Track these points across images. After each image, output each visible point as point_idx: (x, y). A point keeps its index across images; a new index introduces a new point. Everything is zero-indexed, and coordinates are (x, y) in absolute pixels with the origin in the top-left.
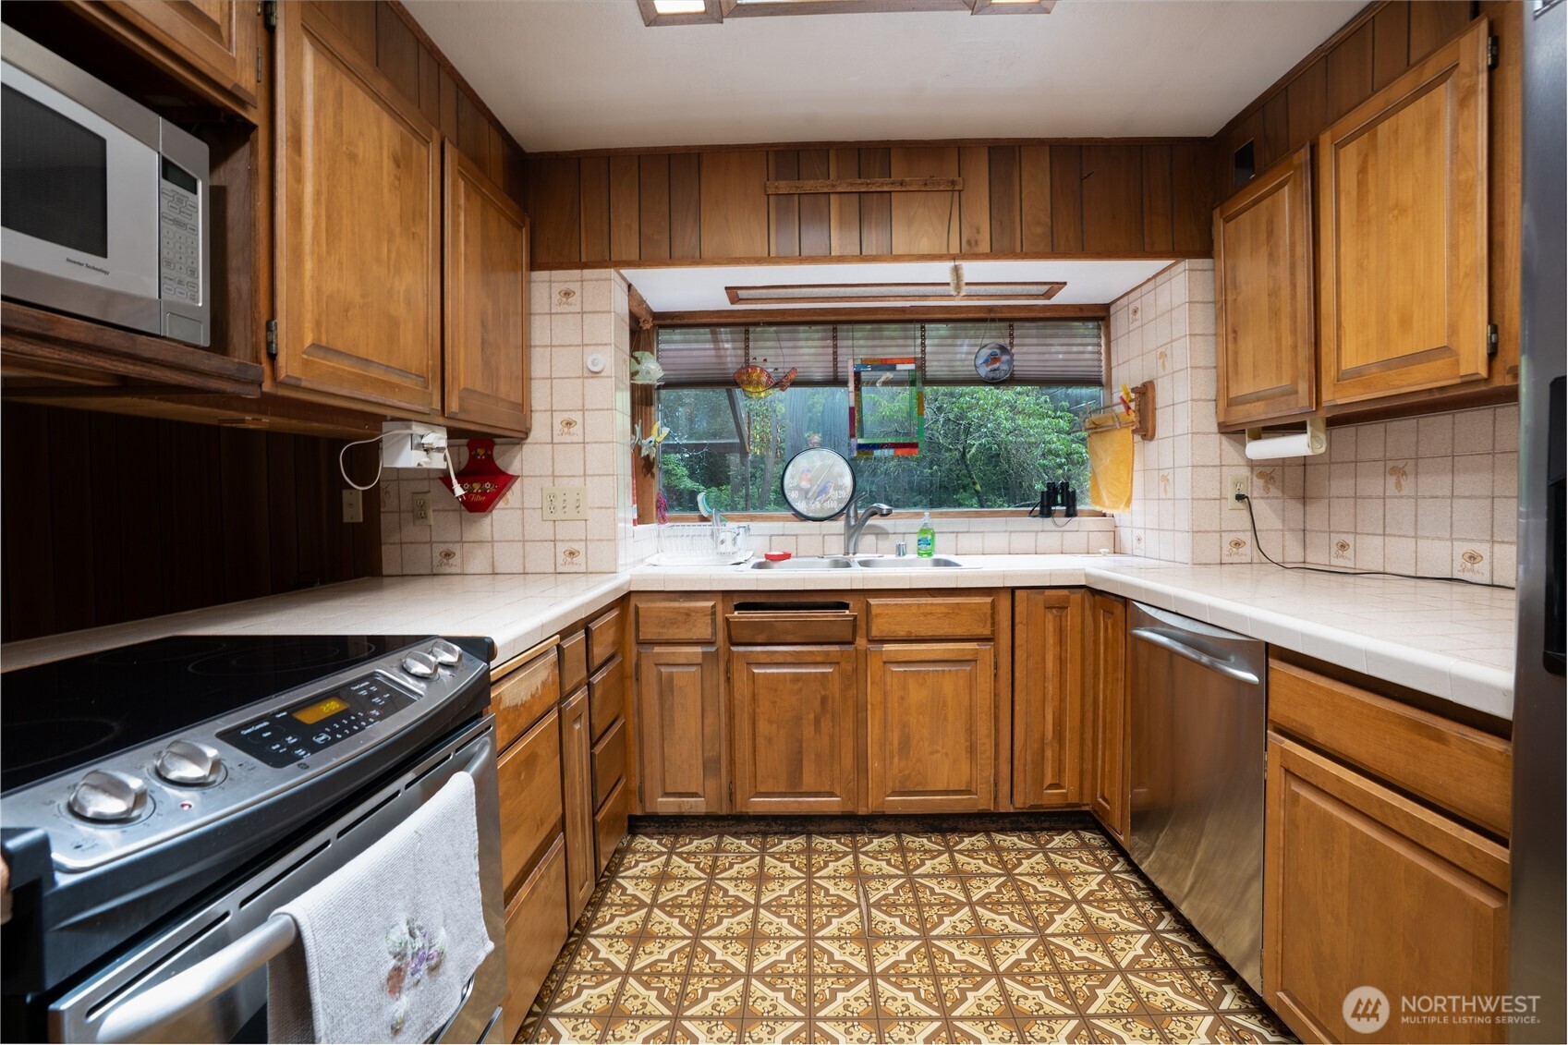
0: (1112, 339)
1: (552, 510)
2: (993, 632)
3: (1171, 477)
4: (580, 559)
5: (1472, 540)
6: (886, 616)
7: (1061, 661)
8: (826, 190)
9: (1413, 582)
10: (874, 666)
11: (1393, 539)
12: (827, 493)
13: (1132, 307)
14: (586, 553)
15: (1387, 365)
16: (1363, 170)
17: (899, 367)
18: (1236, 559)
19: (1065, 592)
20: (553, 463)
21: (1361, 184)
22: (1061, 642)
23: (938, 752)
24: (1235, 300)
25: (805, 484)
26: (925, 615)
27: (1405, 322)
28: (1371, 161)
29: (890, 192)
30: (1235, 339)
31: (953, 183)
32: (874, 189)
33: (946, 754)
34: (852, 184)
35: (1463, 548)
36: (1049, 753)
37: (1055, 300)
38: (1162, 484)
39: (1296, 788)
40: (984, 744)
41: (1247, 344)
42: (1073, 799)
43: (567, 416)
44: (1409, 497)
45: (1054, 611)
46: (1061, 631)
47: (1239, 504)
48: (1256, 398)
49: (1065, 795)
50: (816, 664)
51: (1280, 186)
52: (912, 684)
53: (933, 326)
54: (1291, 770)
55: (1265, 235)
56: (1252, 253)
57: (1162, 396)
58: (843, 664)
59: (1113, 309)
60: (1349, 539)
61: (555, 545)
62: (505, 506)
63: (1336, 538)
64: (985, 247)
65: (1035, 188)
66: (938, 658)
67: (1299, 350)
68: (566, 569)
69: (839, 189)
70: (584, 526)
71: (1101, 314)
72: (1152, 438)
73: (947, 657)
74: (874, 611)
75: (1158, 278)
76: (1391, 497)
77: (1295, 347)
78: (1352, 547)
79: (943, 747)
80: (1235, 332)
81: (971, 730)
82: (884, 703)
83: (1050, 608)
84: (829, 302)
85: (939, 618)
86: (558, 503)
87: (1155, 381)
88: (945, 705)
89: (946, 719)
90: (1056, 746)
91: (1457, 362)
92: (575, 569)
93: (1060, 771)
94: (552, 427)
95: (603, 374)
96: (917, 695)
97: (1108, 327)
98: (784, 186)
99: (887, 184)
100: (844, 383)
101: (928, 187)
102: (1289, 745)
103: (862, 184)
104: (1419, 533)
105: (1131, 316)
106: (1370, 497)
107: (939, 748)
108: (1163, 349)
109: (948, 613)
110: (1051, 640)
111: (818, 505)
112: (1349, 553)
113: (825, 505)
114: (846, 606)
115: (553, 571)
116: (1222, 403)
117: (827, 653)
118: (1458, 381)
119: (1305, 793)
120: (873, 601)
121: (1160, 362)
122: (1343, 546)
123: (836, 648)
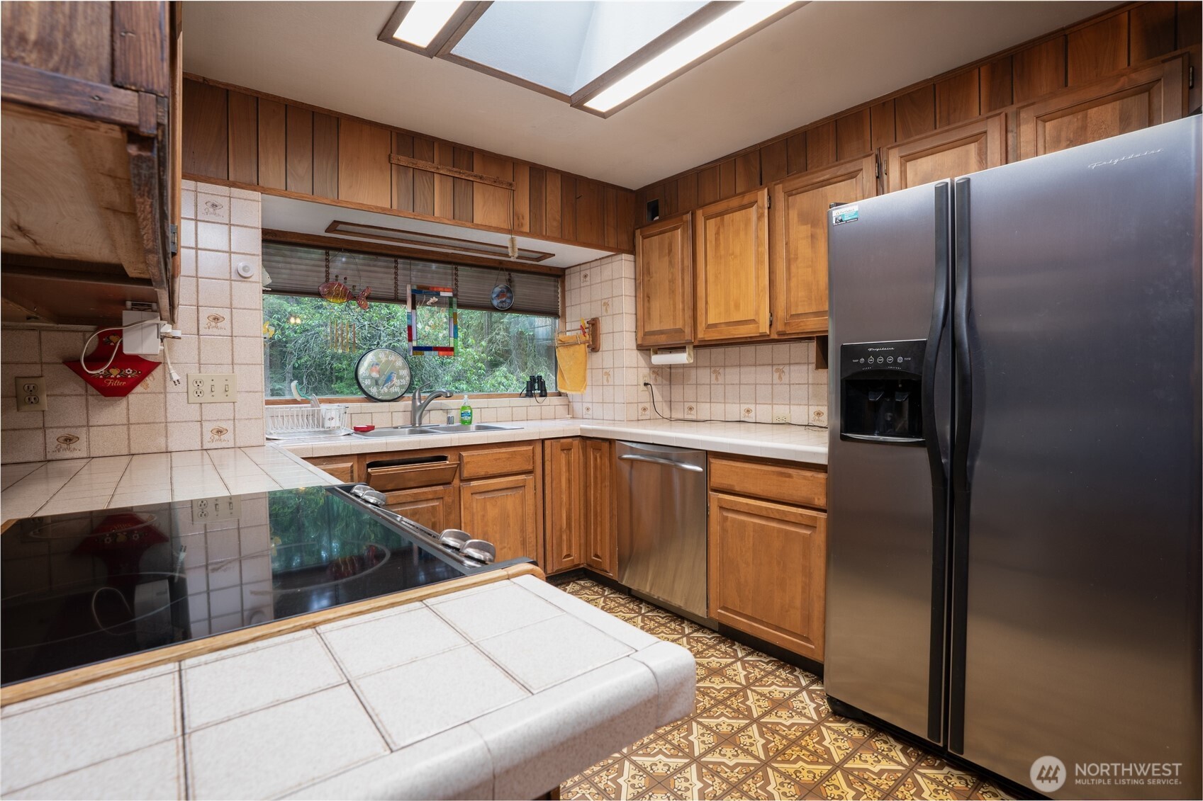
0: (566, 289)
1: (199, 393)
2: (533, 468)
3: (611, 373)
4: (228, 436)
5: (748, 403)
6: (472, 464)
7: (569, 481)
8: (433, 170)
9: (724, 424)
10: (466, 496)
11: (715, 404)
12: (392, 381)
13: (583, 273)
14: (234, 430)
15: (728, 324)
16: (717, 233)
17: (442, 294)
18: (644, 417)
19: (570, 440)
20: (199, 352)
21: (717, 239)
22: (569, 470)
23: (505, 547)
24: (649, 280)
25: (375, 375)
26: (496, 460)
27: (737, 306)
28: (721, 230)
29: (473, 181)
30: (649, 301)
31: (511, 185)
32: (463, 177)
33: (510, 548)
34: (450, 171)
35: (744, 407)
36: (564, 537)
37: (542, 263)
38: (605, 377)
39: (725, 514)
40: (530, 537)
41: (656, 305)
42: (576, 562)
43: (214, 312)
44: (722, 384)
45: (565, 452)
46: (568, 464)
47: (645, 388)
48: (661, 332)
49: (573, 560)
50: (427, 500)
51: (676, 228)
52: (489, 506)
53: (462, 268)
54: (724, 506)
55: (667, 251)
56: (659, 258)
57: (604, 327)
58: (446, 498)
59: (567, 272)
60: (693, 405)
61: (201, 425)
62: (144, 391)
63: (687, 405)
64: (526, 229)
65: (553, 196)
66: (504, 487)
67: (686, 311)
68: (214, 445)
69: (441, 172)
70: (232, 408)
71: (560, 273)
72: (598, 351)
73: (509, 486)
74: (465, 460)
75: (602, 260)
76: (713, 384)
77: (684, 309)
78: (695, 409)
79: (508, 544)
80: (649, 297)
81: (523, 530)
82: (472, 521)
83: (563, 450)
84: (415, 244)
85: (504, 461)
86: (206, 388)
87: (600, 318)
88: (508, 517)
89: (509, 526)
90: (568, 531)
91: (758, 327)
92: (224, 445)
93: (570, 547)
94: (198, 320)
95: (250, 280)
96: (493, 512)
97: (563, 282)
98: (404, 160)
99: (472, 176)
100: (404, 302)
101: (496, 182)
102: (721, 496)
103: (456, 172)
104: (726, 401)
105: (582, 278)
106: (704, 384)
107: (506, 545)
108: (606, 301)
109: (509, 458)
110: (564, 469)
111: (385, 389)
112: (694, 412)
113: (391, 389)
114: (444, 458)
115: (200, 448)
116: (640, 334)
117: (435, 492)
118: (758, 335)
119: (731, 515)
120: (464, 454)
121: (604, 308)
122: (691, 409)
123: (441, 488)
